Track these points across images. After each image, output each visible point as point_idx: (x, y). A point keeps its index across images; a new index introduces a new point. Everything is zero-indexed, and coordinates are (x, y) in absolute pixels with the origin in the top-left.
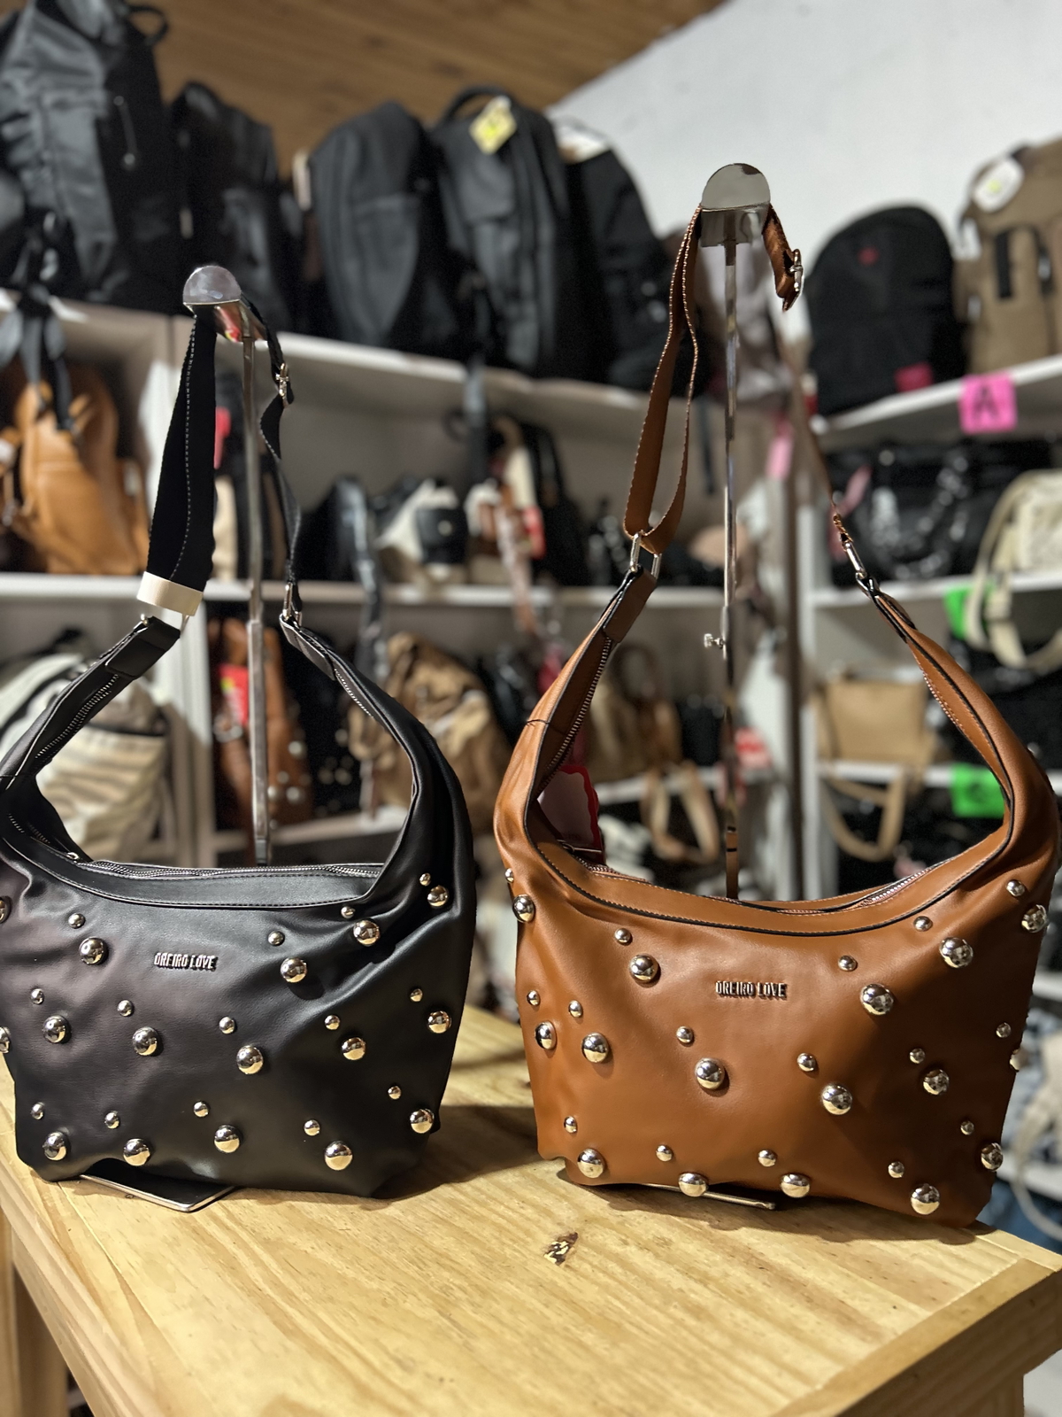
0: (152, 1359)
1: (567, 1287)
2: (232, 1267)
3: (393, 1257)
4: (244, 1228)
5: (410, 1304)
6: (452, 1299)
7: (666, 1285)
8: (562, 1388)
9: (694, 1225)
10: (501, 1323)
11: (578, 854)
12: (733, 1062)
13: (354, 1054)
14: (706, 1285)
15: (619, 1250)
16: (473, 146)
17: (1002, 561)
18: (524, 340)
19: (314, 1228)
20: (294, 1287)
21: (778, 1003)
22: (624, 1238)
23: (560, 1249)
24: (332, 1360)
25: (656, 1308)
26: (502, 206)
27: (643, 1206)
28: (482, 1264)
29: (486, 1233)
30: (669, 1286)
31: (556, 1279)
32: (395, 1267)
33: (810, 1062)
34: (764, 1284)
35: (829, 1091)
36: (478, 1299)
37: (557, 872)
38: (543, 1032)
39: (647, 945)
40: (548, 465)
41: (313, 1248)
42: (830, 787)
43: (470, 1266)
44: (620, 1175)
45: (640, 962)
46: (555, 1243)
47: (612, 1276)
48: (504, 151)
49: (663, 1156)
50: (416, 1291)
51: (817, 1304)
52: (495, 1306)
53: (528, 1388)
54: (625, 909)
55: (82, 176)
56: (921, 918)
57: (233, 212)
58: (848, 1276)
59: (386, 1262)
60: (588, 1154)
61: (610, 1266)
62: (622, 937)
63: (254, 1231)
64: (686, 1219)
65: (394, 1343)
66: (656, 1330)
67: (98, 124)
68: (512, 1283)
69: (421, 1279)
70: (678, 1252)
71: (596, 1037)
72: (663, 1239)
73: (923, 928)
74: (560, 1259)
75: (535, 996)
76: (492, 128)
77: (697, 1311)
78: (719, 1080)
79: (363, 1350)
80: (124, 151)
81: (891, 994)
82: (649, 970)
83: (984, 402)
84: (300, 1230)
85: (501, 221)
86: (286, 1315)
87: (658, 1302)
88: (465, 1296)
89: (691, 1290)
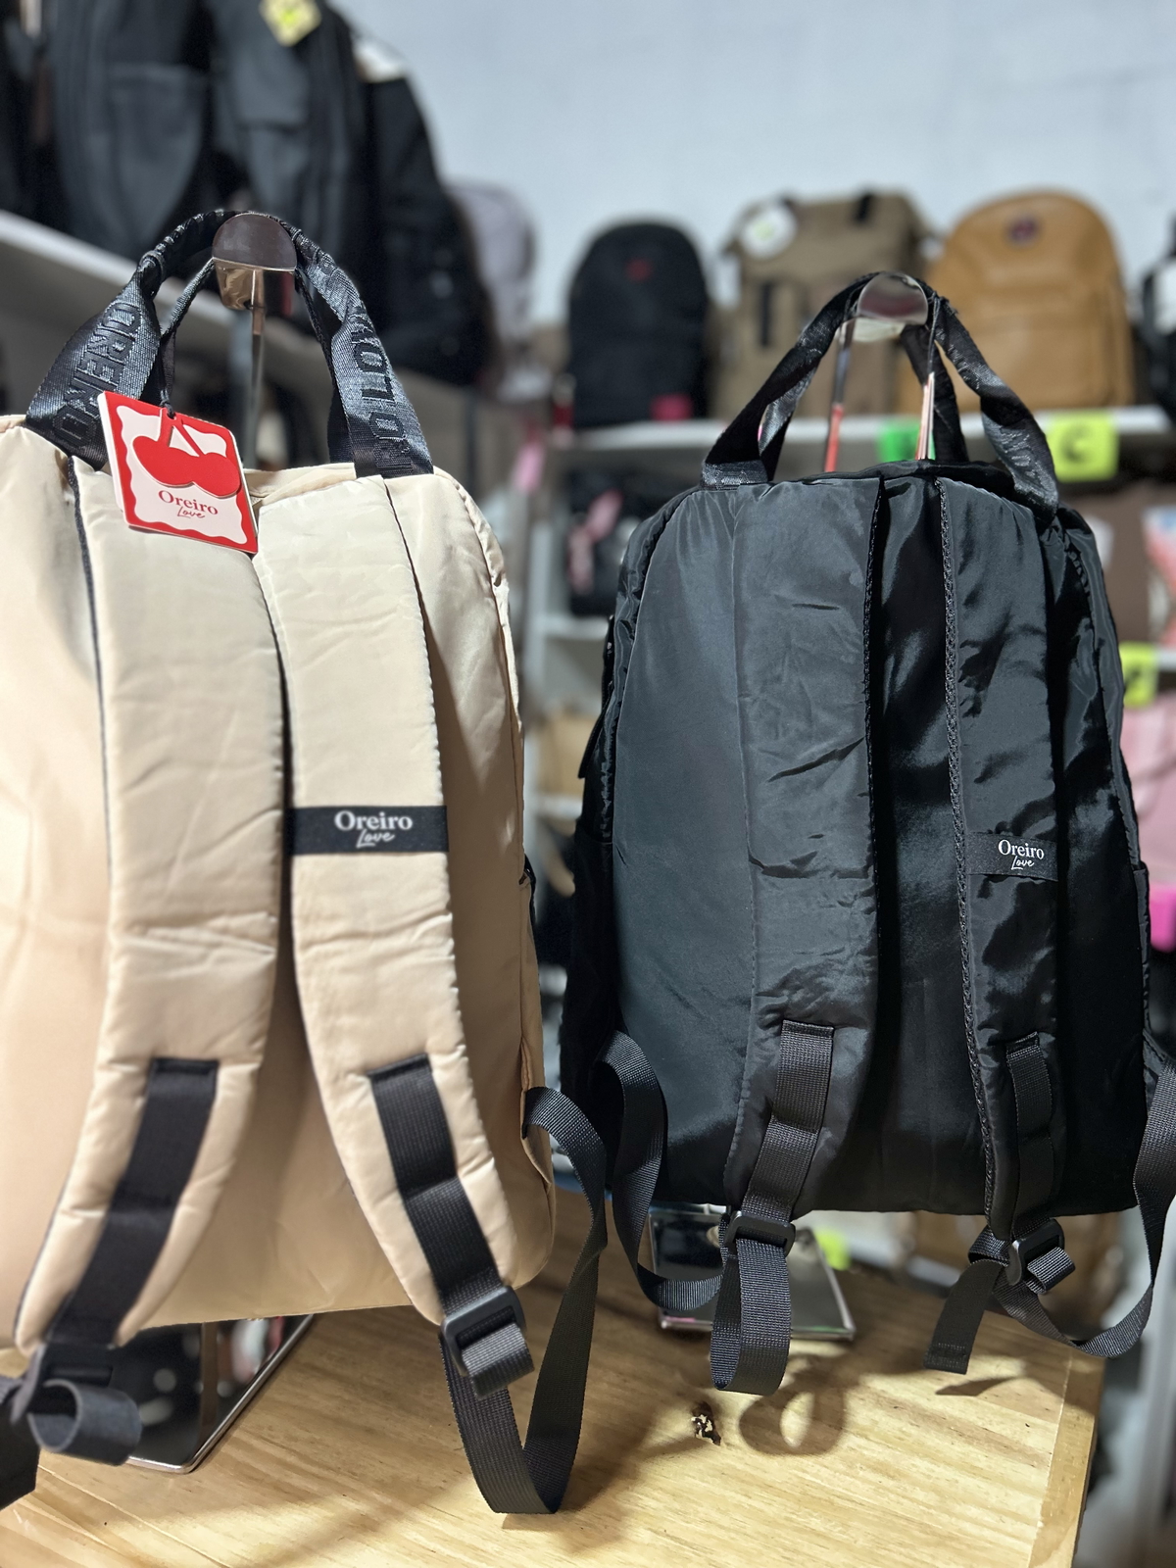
1: (749, 1470)
6: (650, 1511)
10: (722, 1527)
20: (468, 1538)
23: (704, 1426)
25: (848, 1475)
26: (289, 112)
31: (730, 1462)
34: (912, 1424)
36: (677, 1506)
46: (694, 1419)
48: (303, 47)
51: (969, 1437)
52: (700, 1509)
61: (767, 1436)
66: (866, 1499)
68: (694, 1478)
74: (715, 1438)
76: (288, 12)
77: (880, 1468)
87: (841, 1467)
88: (661, 1506)
89: (860, 1447)
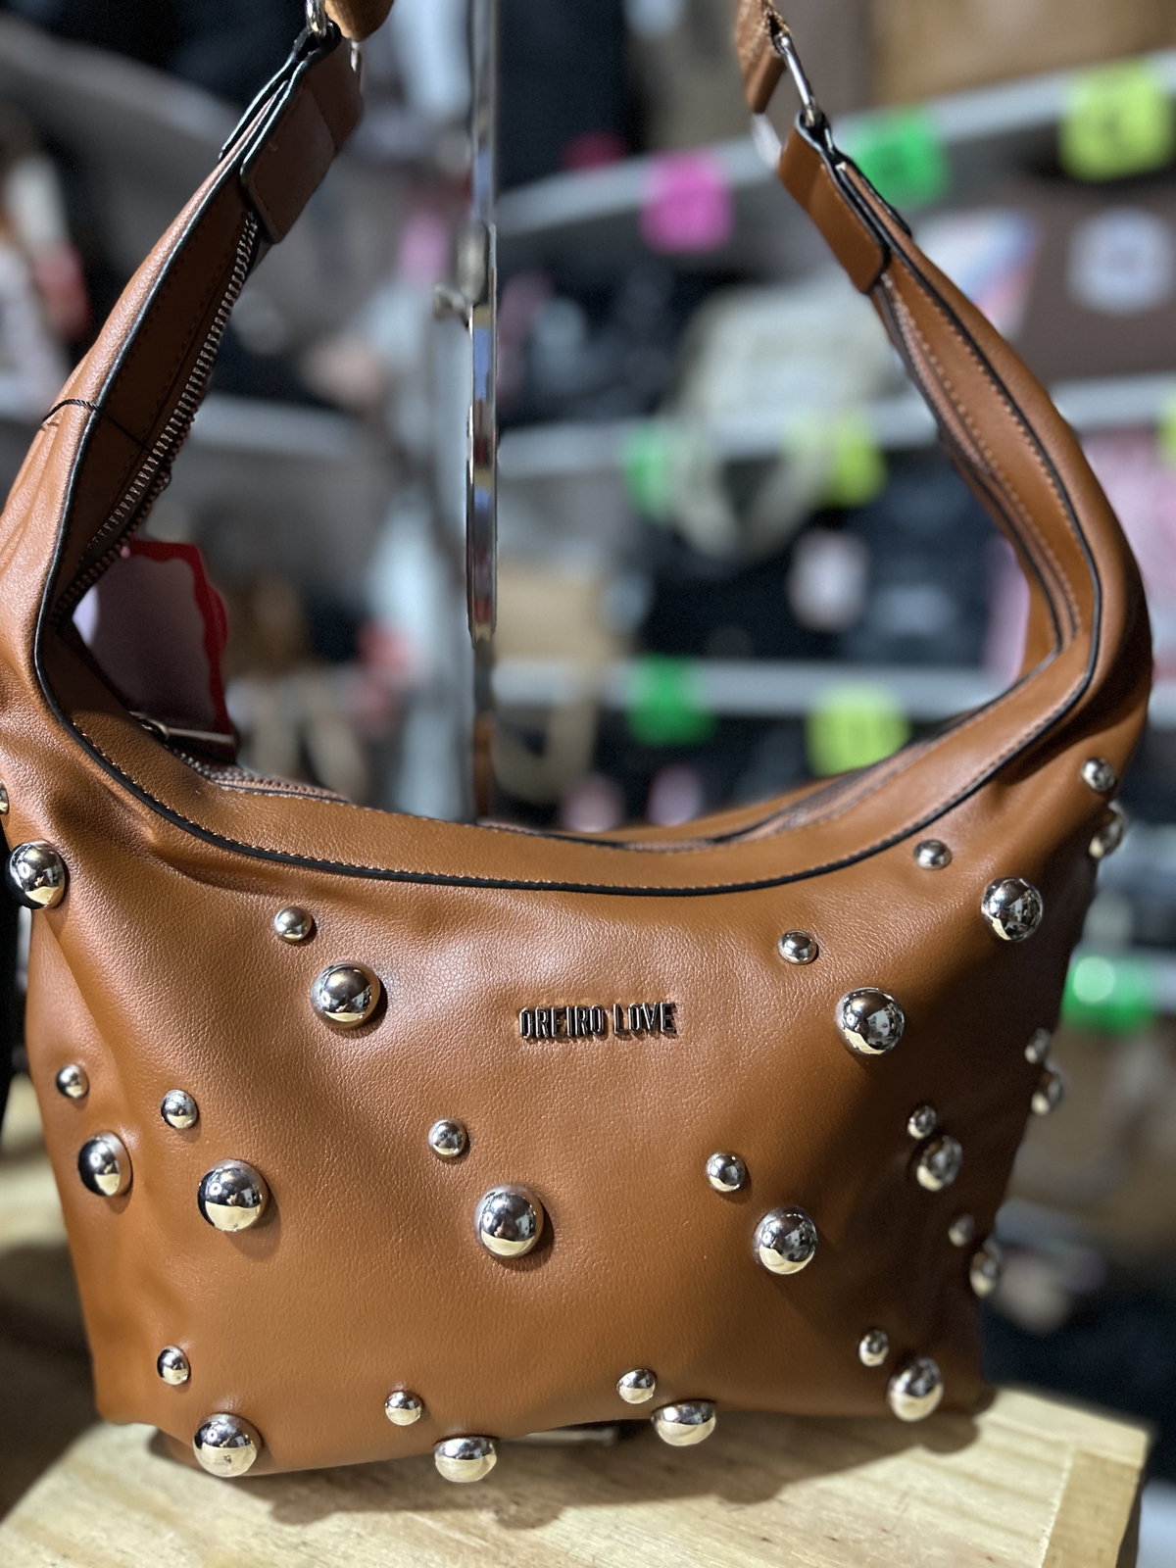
21: (657, 1046)
33: (733, 1170)
35: (770, 1225)
37: (126, 781)
38: (95, 1160)
39: (351, 940)
45: (337, 980)
49: (399, 1415)
54: (298, 861)
56: (926, 845)
60: (221, 1425)
62: (292, 927)
71: (234, 1171)
73: (934, 861)
75: (75, 1077)
81: (898, 1005)
82: (360, 999)
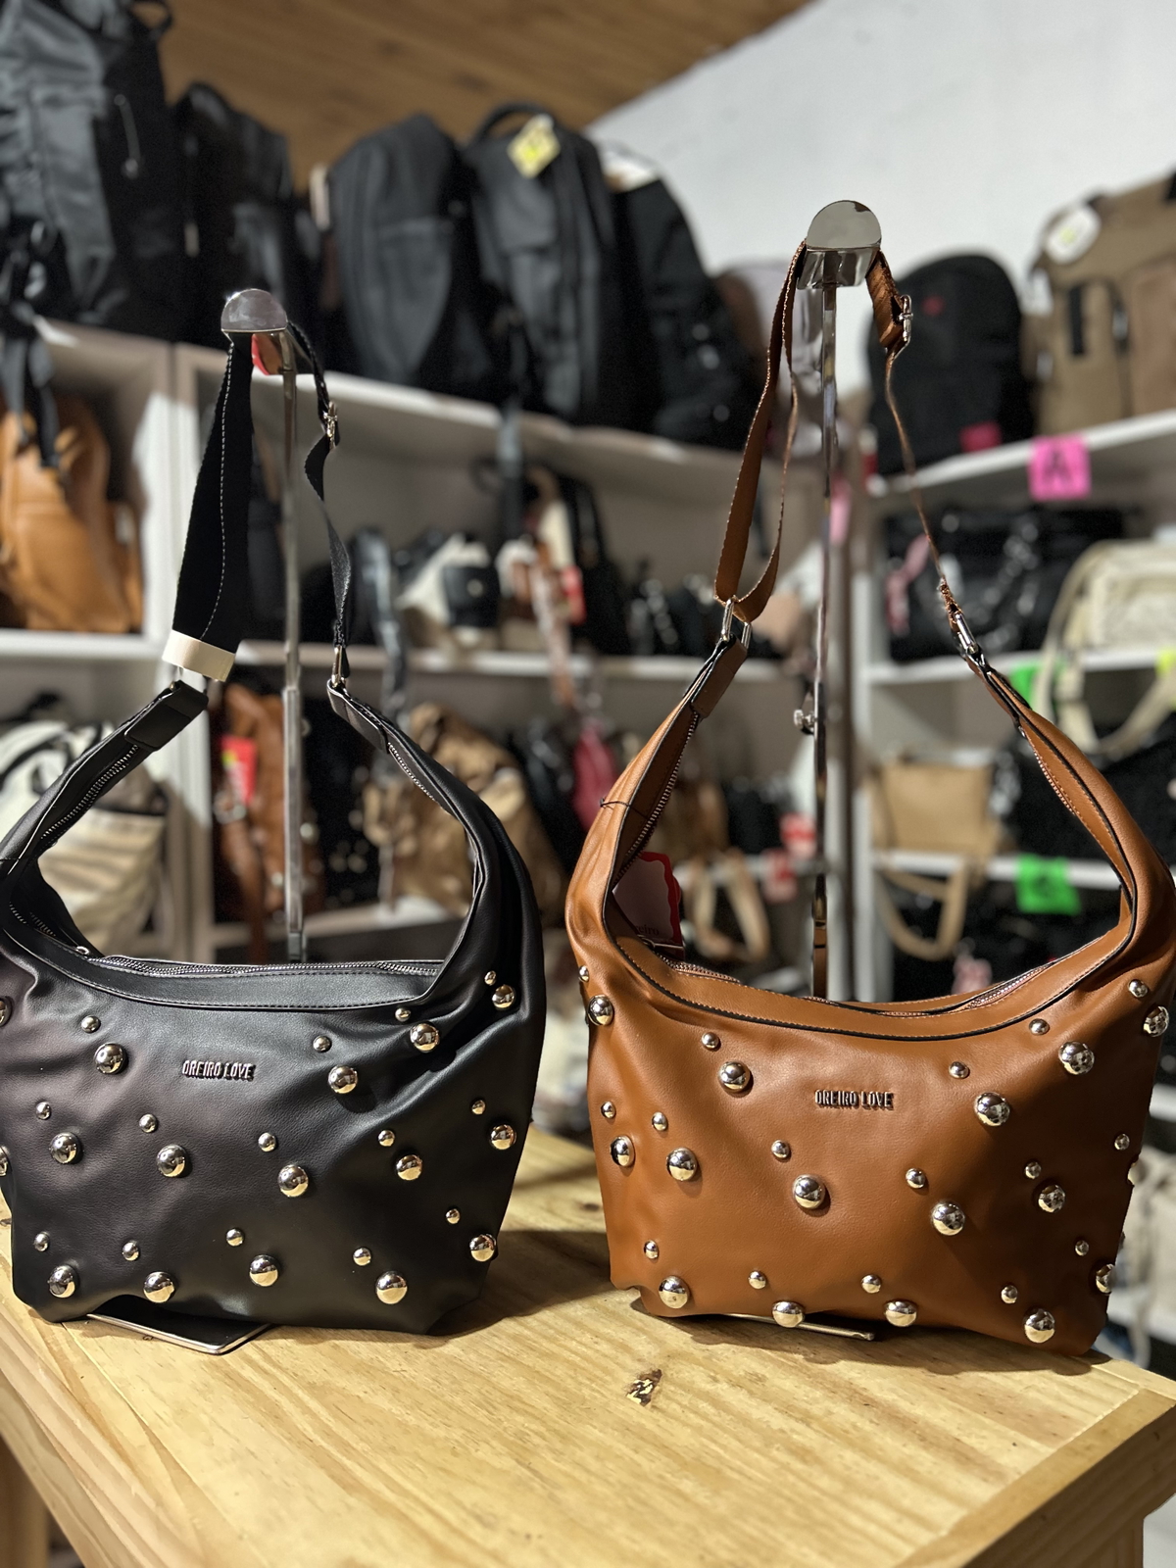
0: (196, 1521)
1: (657, 1431)
2: (275, 1415)
3: (458, 1400)
4: (284, 1370)
5: (484, 1453)
6: (529, 1446)
7: (765, 1426)
8: (663, 1542)
9: (787, 1359)
10: (588, 1471)
11: (659, 951)
12: (834, 1178)
13: (409, 1173)
14: (808, 1425)
15: (709, 1387)
16: (512, 169)
17: (1074, 636)
18: (564, 382)
19: (366, 1370)
20: (347, 1435)
21: (884, 1114)
22: (712, 1374)
23: (644, 1388)
24: (402, 1517)
25: (757, 1450)
26: (541, 235)
27: (729, 1339)
28: (558, 1406)
29: (559, 1372)
30: (769, 1426)
31: (643, 1421)
32: (459, 1410)
33: (920, 1178)
34: (871, 1422)
35: (939, 1210)
36: (559, 1446)
37: (638, 970)
38: (619, 1148)
39: (737, 1050)
40: (587, 521)
41: (366, 1392)
42: (886, 880)
43: (545, 1409)
44: (706, 1304)
45: (730, 1069)
46: (637, 1382)
47: (705, 1417)
48: (546, 175)
49: (755, 1282)
50: (489, 1439)
51: (931, 1443)
52: (579, 1453)
53: (625, 1543)
54: (713, 1011)
55: (77, 182)
56: (1037, 1021)
57: (244, 230)
58: (961, 1411)
59: (451, 1406)
60: (671, 1282)
61: (700, 1406)
62: (710, 1042)
63: (296, 1375)
64: (779, 1353)
65: (471, 1496)
66: (759, 1475)
67: (96, 125)
68: (595, 1427)
69: (493, 1424)
70: (774, 1389)
71: (683, 1152)
72: (756, 1375)
73: (1040, 1031)
74: (645, 1399)
75: (610, 1107)
76: (533, 149)
77: (803, 1454)
78: (819, 1198)
79: (437, 1507)
80: (125, 156)
81: (1007, 1103)
82: (740, 1078)
83: (1056, 466)
84: (348, 1373)
85: (541, 252)
86: (344, 1468)
87: (757, 1444)
88: (544, 1443)
89: (793, 1431)
